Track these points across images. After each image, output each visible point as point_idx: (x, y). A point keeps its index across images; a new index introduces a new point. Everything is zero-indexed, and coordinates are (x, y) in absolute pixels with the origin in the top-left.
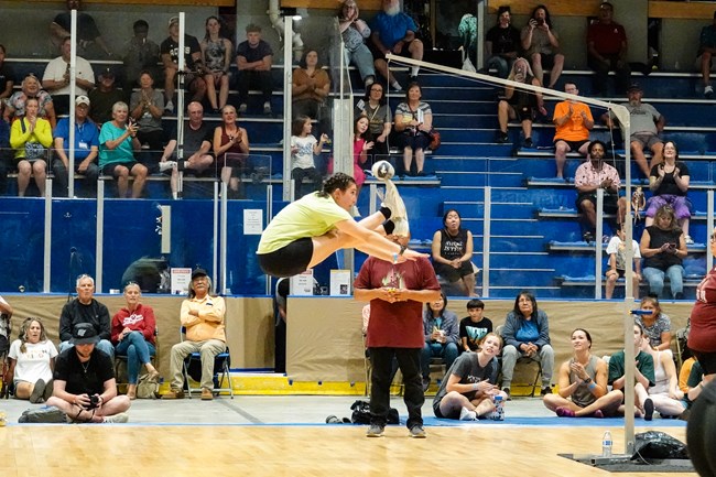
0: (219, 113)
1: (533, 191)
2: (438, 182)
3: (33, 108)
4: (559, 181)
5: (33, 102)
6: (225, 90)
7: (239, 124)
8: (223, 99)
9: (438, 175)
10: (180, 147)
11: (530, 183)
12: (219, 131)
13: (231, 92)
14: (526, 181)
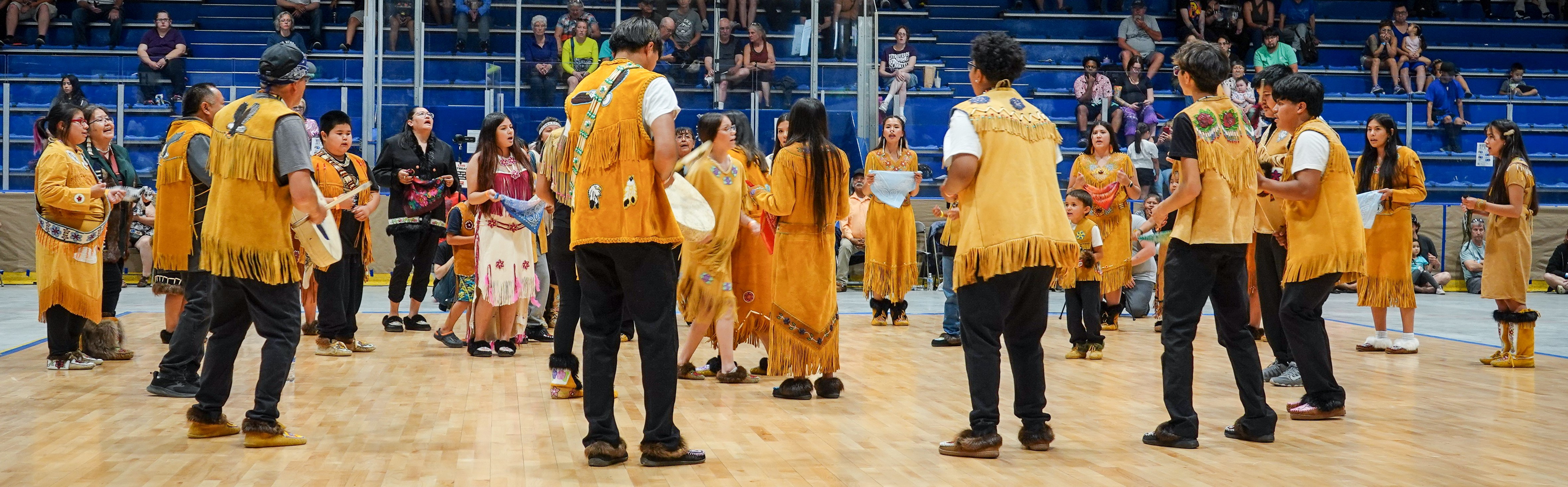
0: (746, 30)
1: (1039, 100)
2: (951, 93)
3: (582, 29)
4: (1061, 92)
5: (582, 24)
6: (753, 9)
7: (766, 40)
8: (751, 19)
9: (951, 86)
10: (717, 61)
11: (1037, 94)
12: (748, 49)
13: (759, 11)
14: (1033, 91)
